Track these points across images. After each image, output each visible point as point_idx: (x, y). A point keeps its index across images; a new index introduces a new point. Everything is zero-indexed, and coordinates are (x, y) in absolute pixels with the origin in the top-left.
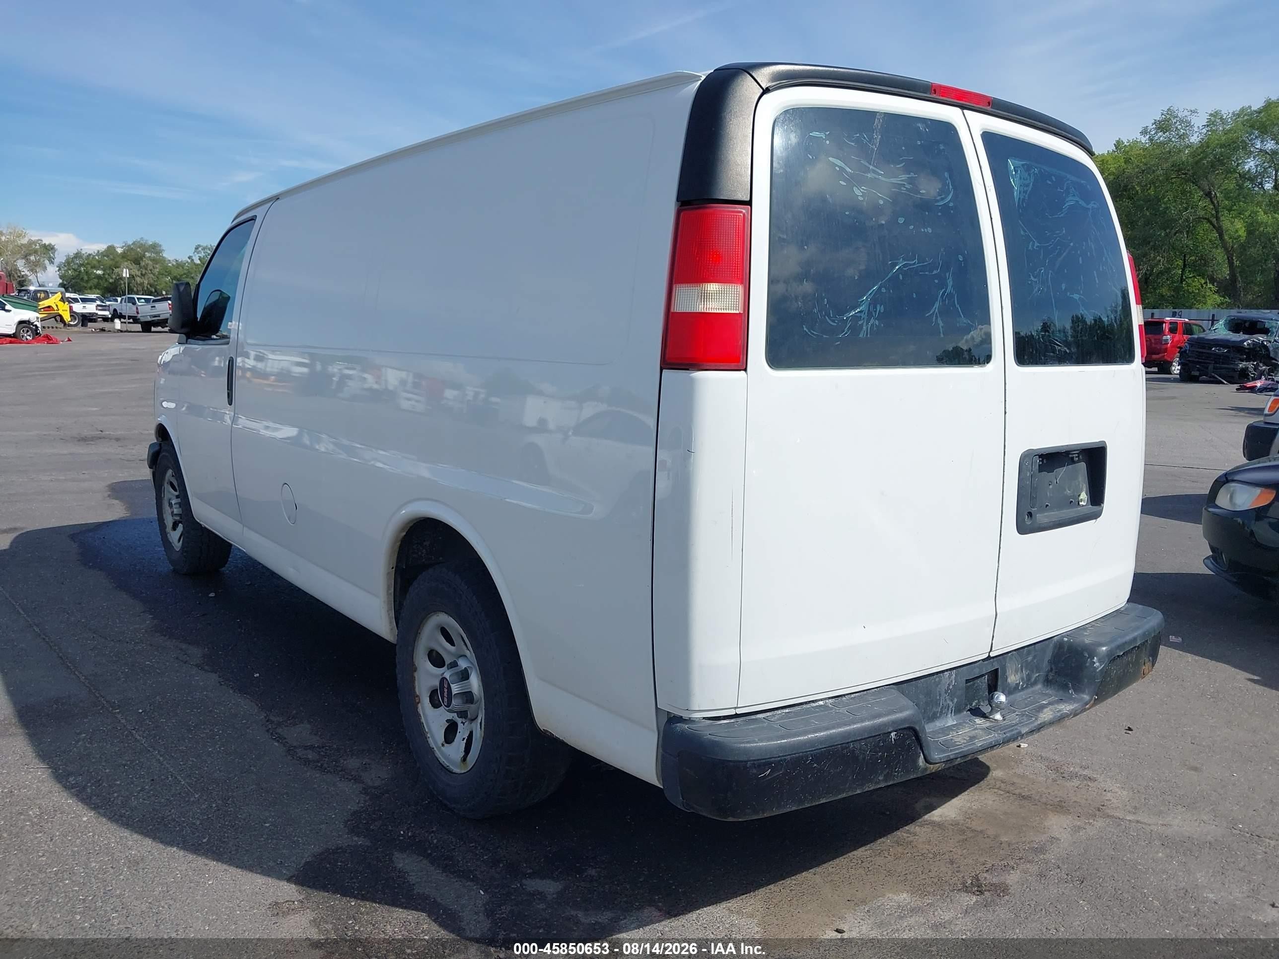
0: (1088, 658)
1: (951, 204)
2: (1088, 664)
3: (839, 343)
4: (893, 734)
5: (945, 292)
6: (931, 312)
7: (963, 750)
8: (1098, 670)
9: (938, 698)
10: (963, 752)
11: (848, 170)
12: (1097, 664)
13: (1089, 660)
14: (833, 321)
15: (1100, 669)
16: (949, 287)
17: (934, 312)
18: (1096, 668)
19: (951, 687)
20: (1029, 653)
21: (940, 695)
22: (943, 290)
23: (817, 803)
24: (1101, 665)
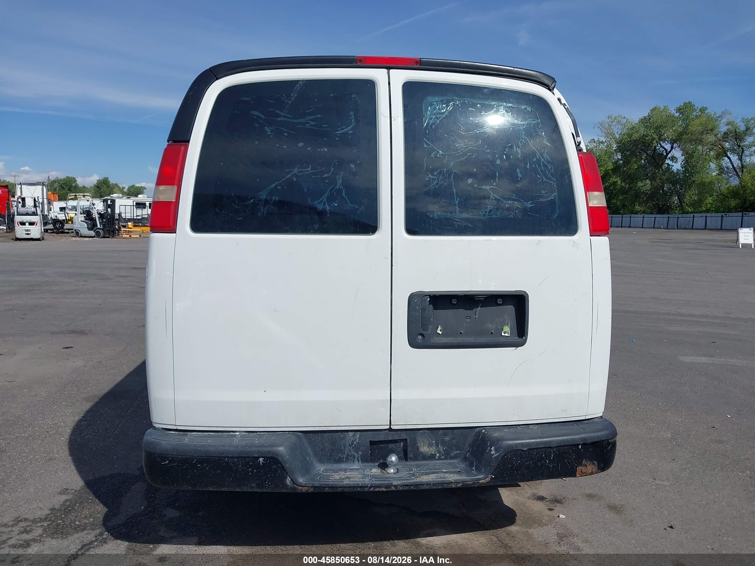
0: (489, 447)
1: (350, 132)
2: (487, 451)
3: (241, 218)
4: (261, 460)
5: (333, 188)
6: (320, 200)
7: (330, 483)
8: (493, 457)
9: (343, 448)
10: (329, 484)
11: (262, 117)
12: (493, 452)
13: (489, 448)
14: (238, 206)
15: (495, 456)
16: (339, 184)
17: (323, 200)
18: (492, 455)
19: (355, 443)
20: (446, 435)
21: (344, 447)
22: (332, 187)
23: (204, 489)
24: (496, 453)
